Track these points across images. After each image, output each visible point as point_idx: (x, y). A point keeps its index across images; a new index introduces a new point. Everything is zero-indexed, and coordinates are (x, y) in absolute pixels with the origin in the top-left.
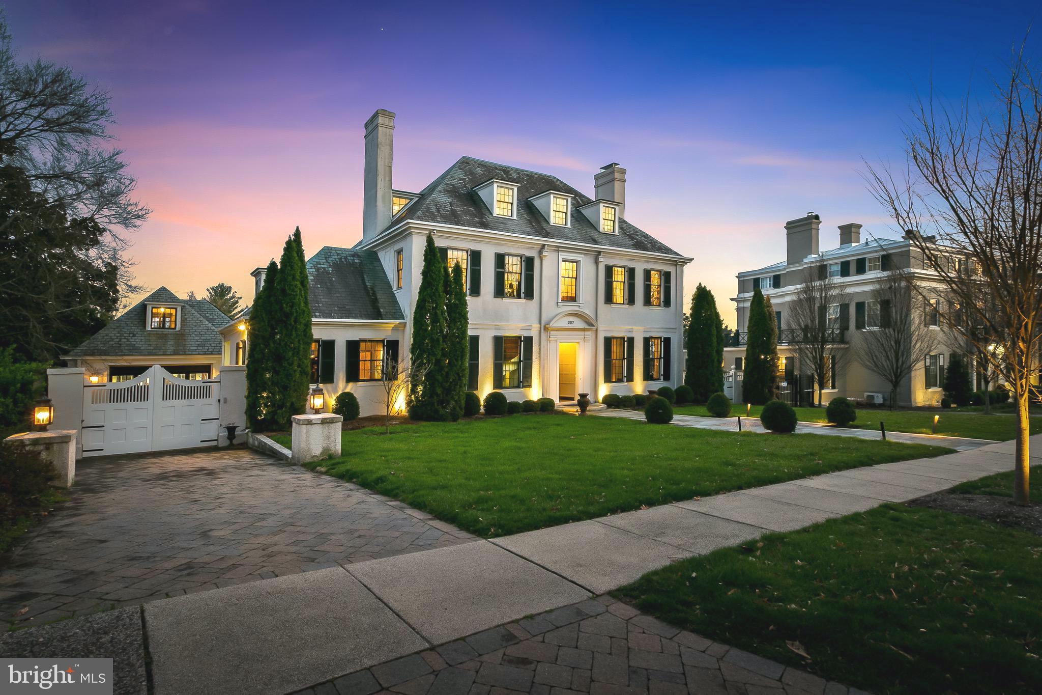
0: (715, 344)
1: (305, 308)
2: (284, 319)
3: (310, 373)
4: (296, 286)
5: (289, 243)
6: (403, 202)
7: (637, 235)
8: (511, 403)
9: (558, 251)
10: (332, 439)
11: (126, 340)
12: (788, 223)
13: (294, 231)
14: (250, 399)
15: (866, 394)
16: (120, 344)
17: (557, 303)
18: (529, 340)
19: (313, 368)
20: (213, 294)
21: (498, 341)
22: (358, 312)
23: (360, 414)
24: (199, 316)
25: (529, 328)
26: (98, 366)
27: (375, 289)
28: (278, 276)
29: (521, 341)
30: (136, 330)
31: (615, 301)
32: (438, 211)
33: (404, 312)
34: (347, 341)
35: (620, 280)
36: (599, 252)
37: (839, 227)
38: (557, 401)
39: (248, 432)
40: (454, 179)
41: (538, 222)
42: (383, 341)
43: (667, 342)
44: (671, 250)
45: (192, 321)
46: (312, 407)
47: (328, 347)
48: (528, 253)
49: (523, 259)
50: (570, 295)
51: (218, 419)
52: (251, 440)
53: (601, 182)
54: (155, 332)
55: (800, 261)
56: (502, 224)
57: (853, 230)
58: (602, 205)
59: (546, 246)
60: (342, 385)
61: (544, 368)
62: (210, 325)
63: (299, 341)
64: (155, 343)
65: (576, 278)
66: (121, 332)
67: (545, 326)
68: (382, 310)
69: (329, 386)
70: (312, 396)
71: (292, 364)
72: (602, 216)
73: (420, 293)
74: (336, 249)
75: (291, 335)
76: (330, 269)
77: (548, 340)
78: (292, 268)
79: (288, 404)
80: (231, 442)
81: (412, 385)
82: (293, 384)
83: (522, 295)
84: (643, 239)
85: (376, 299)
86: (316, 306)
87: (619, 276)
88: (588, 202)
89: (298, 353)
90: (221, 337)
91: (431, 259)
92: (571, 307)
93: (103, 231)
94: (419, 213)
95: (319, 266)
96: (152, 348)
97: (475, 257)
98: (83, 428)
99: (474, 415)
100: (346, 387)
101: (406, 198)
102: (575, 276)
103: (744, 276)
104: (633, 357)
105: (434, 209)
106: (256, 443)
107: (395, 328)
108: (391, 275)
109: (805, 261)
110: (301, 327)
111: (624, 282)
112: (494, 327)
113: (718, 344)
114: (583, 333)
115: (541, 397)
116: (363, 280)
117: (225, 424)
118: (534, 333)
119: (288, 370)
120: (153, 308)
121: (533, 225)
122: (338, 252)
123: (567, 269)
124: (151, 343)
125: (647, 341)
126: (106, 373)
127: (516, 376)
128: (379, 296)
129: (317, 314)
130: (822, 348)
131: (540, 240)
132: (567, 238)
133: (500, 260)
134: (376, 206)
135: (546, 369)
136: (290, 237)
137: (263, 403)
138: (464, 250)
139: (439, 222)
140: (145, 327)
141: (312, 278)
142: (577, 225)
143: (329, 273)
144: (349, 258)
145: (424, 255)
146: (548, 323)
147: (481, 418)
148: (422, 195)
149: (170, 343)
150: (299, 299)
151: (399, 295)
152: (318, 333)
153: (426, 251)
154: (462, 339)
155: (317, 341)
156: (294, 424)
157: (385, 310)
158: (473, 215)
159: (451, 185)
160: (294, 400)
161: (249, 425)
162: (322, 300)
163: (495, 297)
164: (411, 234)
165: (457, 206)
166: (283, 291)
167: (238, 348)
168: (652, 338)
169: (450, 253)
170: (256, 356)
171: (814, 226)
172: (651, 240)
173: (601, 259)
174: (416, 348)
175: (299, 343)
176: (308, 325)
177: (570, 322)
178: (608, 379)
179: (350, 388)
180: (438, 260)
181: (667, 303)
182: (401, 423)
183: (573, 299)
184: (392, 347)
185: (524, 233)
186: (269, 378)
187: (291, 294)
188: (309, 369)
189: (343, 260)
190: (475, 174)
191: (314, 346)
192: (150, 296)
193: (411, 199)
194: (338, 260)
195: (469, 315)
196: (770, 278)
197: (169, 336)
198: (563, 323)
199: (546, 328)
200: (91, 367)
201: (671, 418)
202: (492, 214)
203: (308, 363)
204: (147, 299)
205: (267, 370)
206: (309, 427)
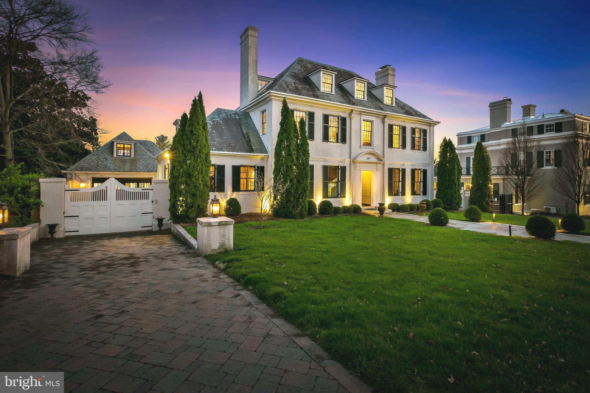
0: (456, 174)
1: (205, 144)
2: (192, 150)
3: (210, 186)
4: (200, 129)
5: (195, 101)
6: (264, 83)
7: (405, 107)
8: (335, 208)
9: (361, 114)
10: (227, 237)
11: (101, 162)
12: (491, 104)
13: (198, 94)
14: (171, 201)
15: (545, 207)
16: (98, 165)
17: (360, 146)
18: (344, 169)
19: (211, 182)
20: (158, 140)
21: (325, 168)
22: (239, 148)
23: (242, 212)
24: (145, 149)
25: (343, 161)
26: (83, 177)
27: (249, 135)
28: (188, 123)
29: (339, 169)
30: (108, 156)
31: (394, 146)
32: (288, 87)
33: (267, 149)
34: (232, 166)
35: (397, 134)
36: (385, 116)
37: (522, 107)
38: (361, 207)
39: (170, 222)
40: (295, 69)
41: (347, 97)
42: (255, 167)
43: (425, 172)
44: (426, 116)
45: (141, 152)
46: (211, 212)
47: (221, 169)
48: (343, 115)
49: (340, 118)
50: (367, 142)
51: (152, 213)
52: (172, 228)
53: (379, 76)
54: (119, 158)
55: (499, 126)
56: (326, 96)
57: (531, 108)
58: (385, 87)
59: (354, 111)
60: (229, 193)
61: (353, 186)
62: (151, 155)
63: (202, 164)
64: (119, 164)
65: (371, 132)
66: (99, 158)
67: (353, 160)
68: (253, 147)
69: (222, 193)
70: (211, 205)
71: (198, 179)
72: (385, 94)
73: (278, 136)
74: (224, 110)
75: (197, 161)
76: (221, 122)
77: (355, 169)
78: (197, 117)
79: (196, 206)
80: (160, 228)
81: (274, 194)
82: (199, 192)
83: (339, 141)
84: (409, 109)
85: (250, 140)
86: (213, 144)
87: (396, 130)
88: (374, 87)
89: (202, 172)
90: (156, 162)
91: (286, 115)
92: (368, 149)
93: (89, 99)
94: (276, 87)
95: (214, 119)
96: (117, 167)
97: (311, 116)
98: (65, 217)
99: (313, 214)
100: (232, 195)
101: (265, 81)
102: (370, 130)
103: (461, 135)
104: (405, 181)
105: (284, 86)
106: (176, 231)
107: (262, 159)
108: (258, 126)
109: (503, 126)
110: (203, 156)
111: (399, 135)
112: (323, 160)
113: (458, 174)
114: (376, 165)
115: (351, 204)
116: (241, 128)
117: (156, 217)
118: (346, 164)
119: (195, 184)
120: (117, 144)
121: (345, 98)
122: (226, 112)
123: (366, 126)
124: (116, 164)
125: (413, 171)
126: (90, 182)
127: (336, 190)
128: (251, 138)
129: (214, 148)
130: (525, 178)
131: (350, 107)
132: (365, 106)
133: (326, 118)
134: (248, 85)
135: (354, 187)
136: (195, 97)
137: (180, 205)
138: (304, 111)
139: (288, 93)
140: (113, 155)
141: (210, 126)
142: (370, 99)
143: (220, 124)
144: (232, 115)
145: (281, 112)
146: (355, 159)
147: (318, 217)
148: (276, 79)
149: (128, 165)
150: (202, 137)
151: (264, 139)
152: (215, 160)
153: (282, 110)
154: (306, 167)
155: (214, 165)
156: (198, 225)
157: (256, 148)
158: (308, 90)
159: (294, 72)
160: (199, 203)
161: (171, 218)
162: (217, 140)
163: (323, 141)
164: (271, 100)
165: (298, 84)
166: (192, 132)
167: (165, 169)
168: (416, 169)
169: (295, 113)
170: (174, 174)
171: (508, 105)
172: (414, 110)
173: (386, 120)
174: (277, 171)
175: (202, 166)
176: (208, 155)
177: (368, 158)
178: (390, 194)
179: (235, 195)
180: (290, 115)
181: (425, 149)
182: (268, 219)
183: (369, 144)
184: (260, 170)
185: (340, 102)
186: (183, 189)
187: (197, 134)
188: (209, 183)
189: (229, 116)
190: (307, 67)
191: (212, 169)
192: (116, 137)
193: (269, 82)
194: (225, 116)
195: (310, 152)
196: (478, 136)
197: (127, 160)
198: (364, 158)
199: (353, 161)
200: (79, 178)
201: (447, 222)
202: (319, 90)
203: (208, 179)
204: (115, 139)
205: (182, 183)
206: (209, 228)
